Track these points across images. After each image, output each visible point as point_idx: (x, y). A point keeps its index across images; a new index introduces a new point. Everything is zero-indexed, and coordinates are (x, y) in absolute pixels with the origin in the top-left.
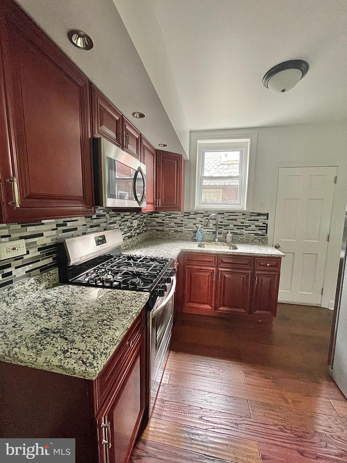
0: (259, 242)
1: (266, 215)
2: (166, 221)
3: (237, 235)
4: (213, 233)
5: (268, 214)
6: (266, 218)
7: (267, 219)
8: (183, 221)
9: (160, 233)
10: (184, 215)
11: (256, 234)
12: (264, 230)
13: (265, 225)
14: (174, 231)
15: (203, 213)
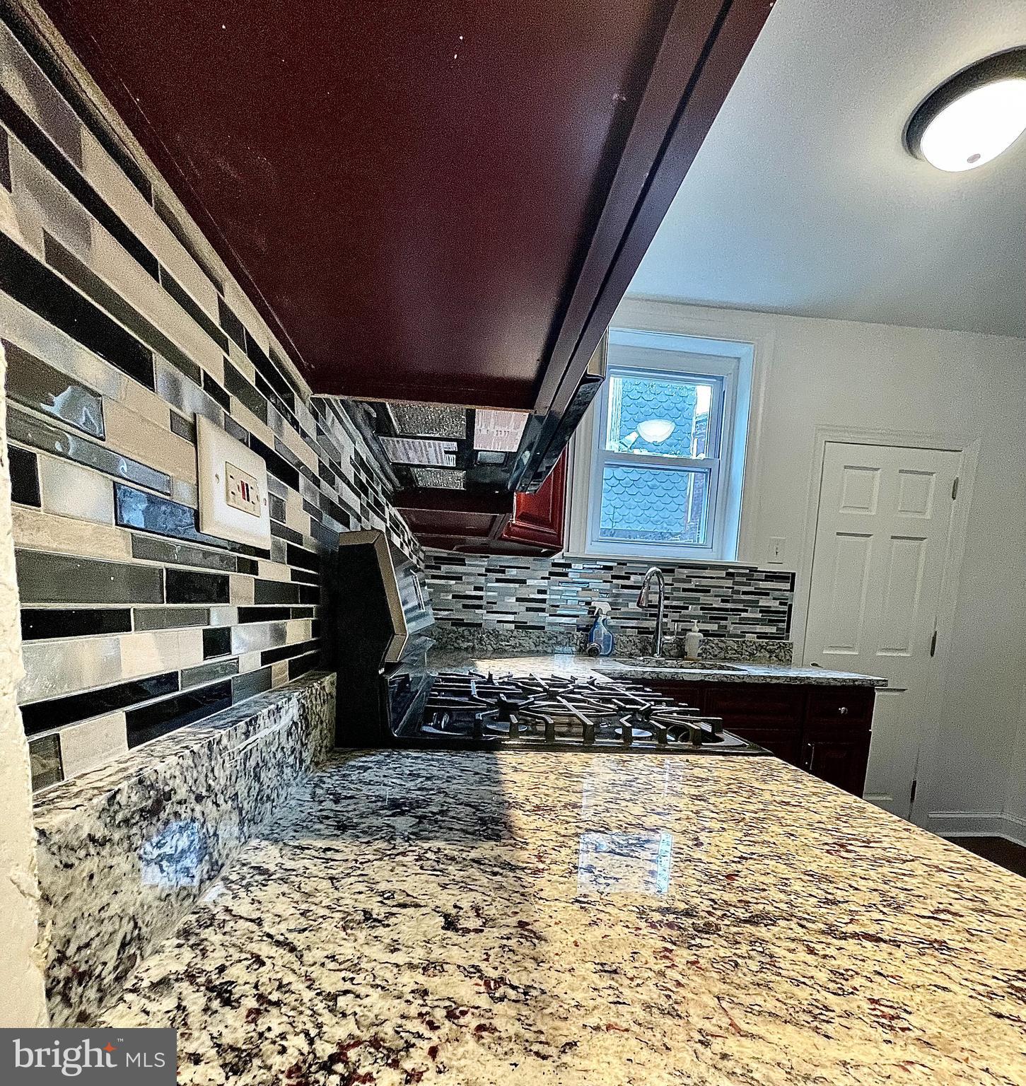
0: (770, 657)
1: (787, 578)
2: (490, 590)
3: (711, 638)
4: (639, 633)
5: (794, 575)
6: (788, 586)
7: (792, 590)
8: (544, 592)
9: (466, 633)
10: (551, 574)
11: (761, 636)
12: (783, 621)
13: (786, 608)
14: (516, 627)
15: (610, 568)
